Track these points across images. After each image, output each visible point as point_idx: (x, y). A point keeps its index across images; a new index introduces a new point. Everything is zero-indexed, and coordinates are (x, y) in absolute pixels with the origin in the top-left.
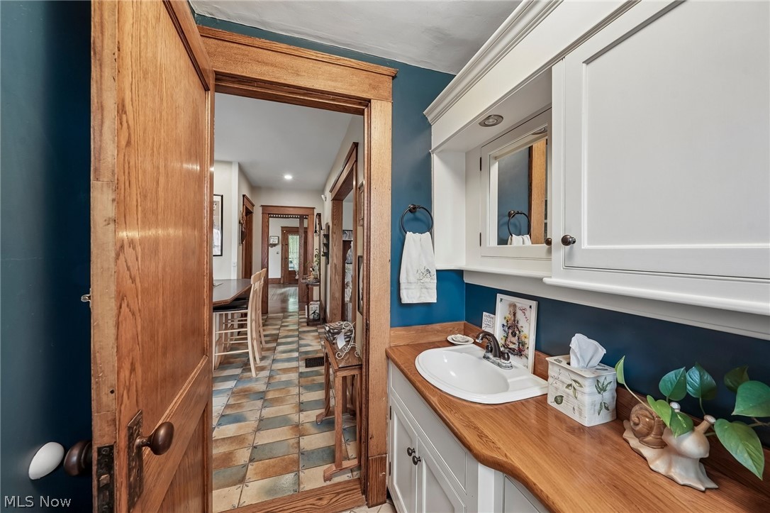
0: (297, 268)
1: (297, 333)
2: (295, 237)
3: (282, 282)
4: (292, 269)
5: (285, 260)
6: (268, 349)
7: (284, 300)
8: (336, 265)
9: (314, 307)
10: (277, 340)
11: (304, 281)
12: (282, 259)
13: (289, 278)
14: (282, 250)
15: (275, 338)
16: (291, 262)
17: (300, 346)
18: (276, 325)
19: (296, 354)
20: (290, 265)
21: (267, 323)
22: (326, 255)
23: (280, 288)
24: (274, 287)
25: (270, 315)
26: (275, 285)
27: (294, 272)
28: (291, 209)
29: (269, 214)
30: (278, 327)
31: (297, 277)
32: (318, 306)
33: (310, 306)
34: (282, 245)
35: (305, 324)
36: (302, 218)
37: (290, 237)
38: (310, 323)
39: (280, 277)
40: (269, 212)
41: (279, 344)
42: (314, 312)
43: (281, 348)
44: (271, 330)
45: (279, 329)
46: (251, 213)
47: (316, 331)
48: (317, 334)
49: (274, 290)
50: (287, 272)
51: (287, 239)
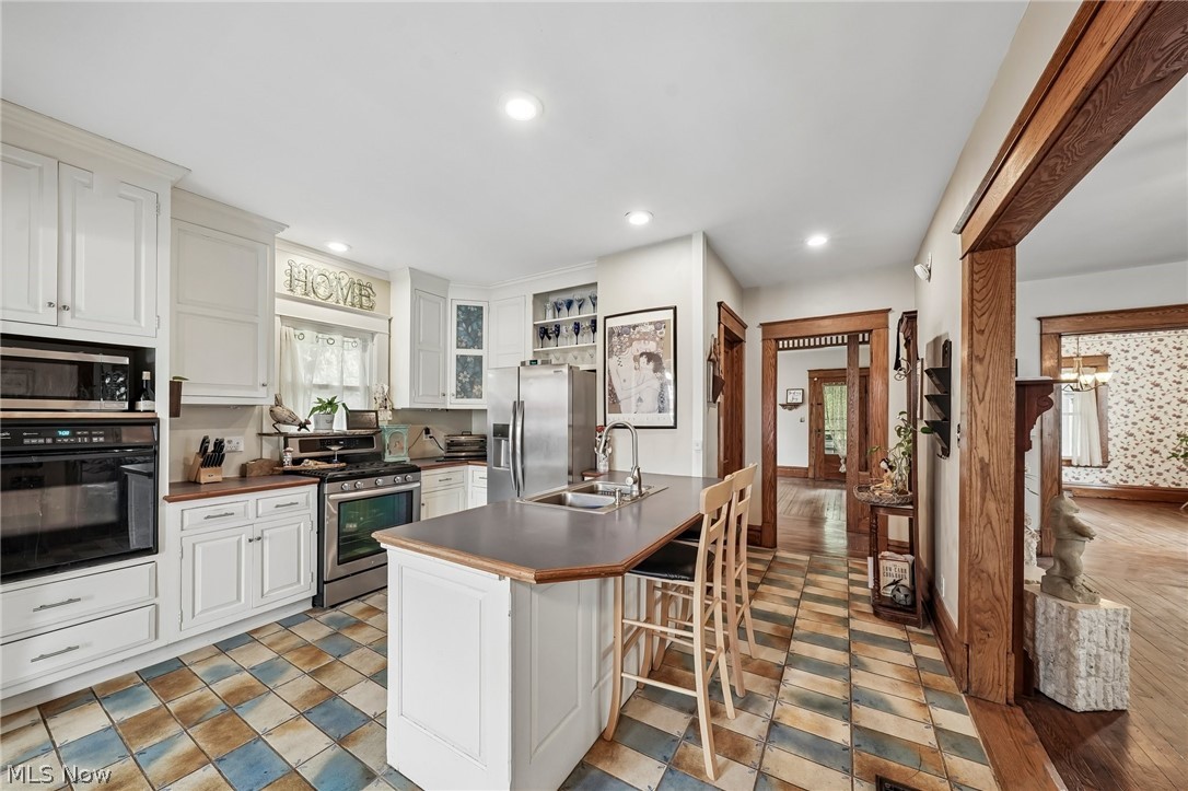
0: (842, 451)
1: (843, 635)
2: (838, 388)
3: (811, 475)
4: (832, 453)
5: (817, 433)
6: (763, 670)
7: (816, 520)
8: (984, 467)
9: (896, 568)
10: (788, 642)
11: (864, 496)
12: (811, 432)
13: (825, 469)
14: (811, 413)
15: (784, 633)
16: (830, 438)
17: (855, 696)
18: (792, 587)
19: (840, 733)
20: (828, 444)
21: (771, 575)
22: (940, 429)
23: (807, 486)
24: (795, 484)
25: (782, 553)
26: (796, 480)
27: (837, 458)
28: (827, 322)
29: (777, 340)
30: (795, 595)
31: (843, 469)
32: (906, 566)
33: (883, 563)
34: (811, 405)
35: (867, 608)
36: (853, 340)
37: (827, 389)
38: (884, 608)
39: (806, 464)
40: (777, 336)
41: (794, 661)
42: (895, 583)
43: (797, 679)
44: (774, 601)
45: (796, 604)
46: (741, 341)
47: (906, 646)
48: (908, 660)
49: (795, 489)
50: (823, 457)
51: (821, 393)
